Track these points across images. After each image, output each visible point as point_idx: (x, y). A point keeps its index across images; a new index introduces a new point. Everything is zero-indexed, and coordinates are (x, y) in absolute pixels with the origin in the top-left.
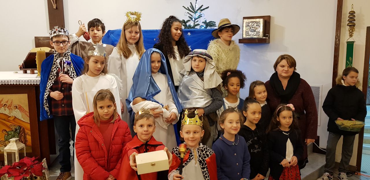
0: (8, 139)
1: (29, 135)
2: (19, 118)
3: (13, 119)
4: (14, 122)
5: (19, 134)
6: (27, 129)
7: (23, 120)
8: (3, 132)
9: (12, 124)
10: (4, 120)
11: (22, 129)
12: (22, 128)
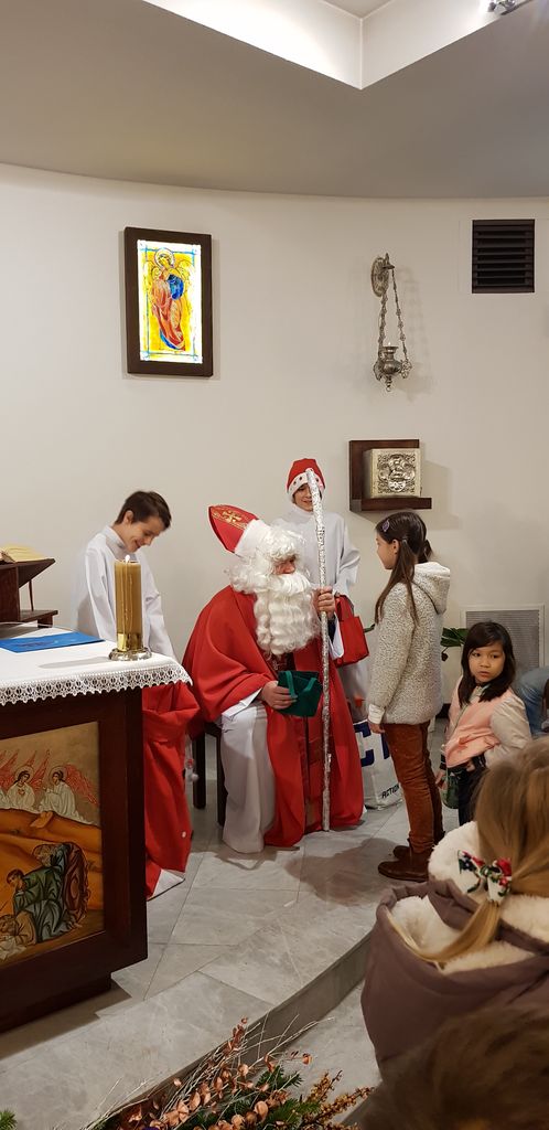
0: (26, 904)
1: (95, 870)
2: (67, 816)
3: (46, 826)
4: (49, 831)
5: (62, 875)
6: (88, 851)
7: (77, 819)
8: (9, 882)
9: (44, 843)
10: (18, 833)
11: (73, 854)
12: (76, 849)
